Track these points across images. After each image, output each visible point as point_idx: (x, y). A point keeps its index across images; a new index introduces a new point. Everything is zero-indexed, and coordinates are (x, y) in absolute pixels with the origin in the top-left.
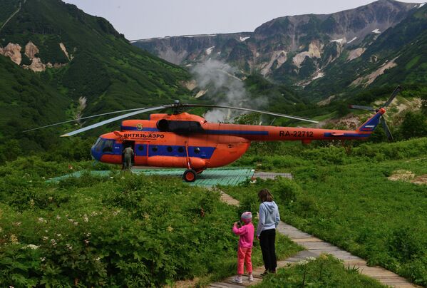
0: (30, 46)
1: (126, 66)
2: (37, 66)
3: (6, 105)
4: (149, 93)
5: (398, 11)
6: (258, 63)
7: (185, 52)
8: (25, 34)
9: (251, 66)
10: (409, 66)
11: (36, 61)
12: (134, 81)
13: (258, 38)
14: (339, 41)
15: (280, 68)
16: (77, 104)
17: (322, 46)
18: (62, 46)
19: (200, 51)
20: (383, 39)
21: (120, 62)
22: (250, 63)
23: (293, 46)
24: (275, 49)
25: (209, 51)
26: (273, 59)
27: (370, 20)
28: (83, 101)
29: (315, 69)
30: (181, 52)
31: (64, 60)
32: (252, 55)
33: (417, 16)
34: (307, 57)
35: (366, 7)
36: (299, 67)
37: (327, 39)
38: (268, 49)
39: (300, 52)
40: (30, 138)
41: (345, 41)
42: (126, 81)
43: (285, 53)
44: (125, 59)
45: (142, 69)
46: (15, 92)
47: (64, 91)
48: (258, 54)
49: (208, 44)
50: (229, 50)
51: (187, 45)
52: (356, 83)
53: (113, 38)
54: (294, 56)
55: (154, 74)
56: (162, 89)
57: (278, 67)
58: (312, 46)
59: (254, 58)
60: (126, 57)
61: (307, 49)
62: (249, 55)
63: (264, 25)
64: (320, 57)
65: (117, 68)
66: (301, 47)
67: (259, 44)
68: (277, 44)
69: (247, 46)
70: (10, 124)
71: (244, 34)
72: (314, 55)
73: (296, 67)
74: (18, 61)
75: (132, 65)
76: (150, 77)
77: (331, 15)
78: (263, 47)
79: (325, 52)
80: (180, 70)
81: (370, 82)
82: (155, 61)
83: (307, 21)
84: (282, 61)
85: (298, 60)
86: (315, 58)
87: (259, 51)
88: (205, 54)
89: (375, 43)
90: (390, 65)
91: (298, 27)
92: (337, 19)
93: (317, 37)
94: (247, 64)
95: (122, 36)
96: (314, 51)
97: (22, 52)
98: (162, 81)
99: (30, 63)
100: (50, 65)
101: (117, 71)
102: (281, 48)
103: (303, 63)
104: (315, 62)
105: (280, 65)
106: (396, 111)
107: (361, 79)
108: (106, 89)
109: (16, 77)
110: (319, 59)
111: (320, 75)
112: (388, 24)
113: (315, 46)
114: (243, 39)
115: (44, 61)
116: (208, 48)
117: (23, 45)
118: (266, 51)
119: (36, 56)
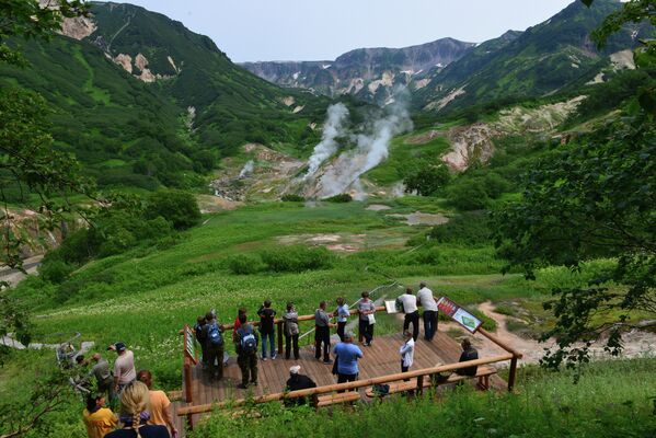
0: (139, 57)
1: (230, 80)
2: (147, 77)
3: (122, 107)
4: (253, 106)
5: (458, 48)
6: (338, 89)
7: (275, 76)
8: (135, 45)
10: (479, 93)
11: (146, 72)
12: (238, 94)
13: (339, 66)
14: (407, 72)
15: (358, 93)
16: (188, 113)
17: (394, 76)
18: (170, 59)
19: (288, 76)
20: (446, 72)
21: (224, 77)
22: (331, 87)
23: (369, 75)
24: (353, 77)
25: (296, 76)
26: (352, 85)
27: (434, 56)
28: (192, 110)
29: (387, 96)
30: (271, 77)
31: (172, 72)
32: (334, 81)
33: (477, 53)
34: (380, 85)
35: (431, 44)
36: (374, 93)
37: (398, 70)
38: (347, 76)
39: (374, 80)
40: (152, 136)
41: (413, 72)
42: (231, 94)
43: (362, 80)
45: (244, 85)
46: (129, 96)
47: (174, 101)
48: (338, 81)
49: (295, 70)
50: (313, 76)
51: (277, 69)
52: (429, 106)
53: (217, 55)
54: (370, 83)
55: (255, 89)
56: (264, 103)
57: (355, 93)
58: (384, 75)
59: (335, 84)
60: (230, 73)
61: (380, 78)
62: (331, 81)
63: (344, 55)
64: (391, 85)
65: (222, 82)
66: (375, 76)
67: (339, 72)
68: (355, 72)
69: (329, 73)
70: (130, 123)
71: (327, 62)
72: (387, 83)
73: (370, 93)
74: (130, 70)
75: (235, 81)
76: (252, 92)
77: (401, 50)
78: (343, 75)
79: (395, 81)
80: (277, 87)
81: (442, 106)
83: (380, 53)
84: (359, 87)
85: (373, 87)
86: (387, 86)
87: (339, 78)
88: (293, 79)
89: (438, 75)
90: (460, 92)
91: (373, 58)
92: (407, 52)
93: (390, 68)
94: (329, 90)
95: (224, 54)
96: (387, 80)
97: (133, 63)
98: (263, 97)
99: (140, 73)
100: (159, 76)
101: (222, 84)
102: (358, 76)
103: (377, 90)
104: (387, 89)
105: (358, 91)
106: (522, 120)
107: (434, 103)
108: (214, 99)
109: (130, 83)
111: (392, 101)
112: (449, 60)
113: (387, 76)
114: (325, 67)
115: (154, 72)
116: (295, 73)
117: (133, 56)
118: (345, 78)
119: (146, 67)
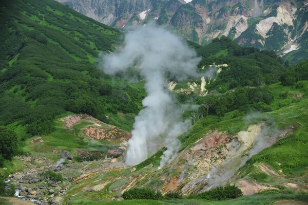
1: (43, 23)
4: (77, 59)
6: (209, 32)
7: (111, 16)
9: (200, 35)
12: (56, 43)
15: (240, 38)
17: (295, 10)
19: (131, 15)
21: (34, 18)
22: (198, 30)
24: (232, 14)
25: (143, 15)
29: (287, 40)
30: (106, 17)
32: (202, 21)
34: (275, 24)
36: (265, 37)
38: (222, 11)
39: (265, 18)
42: (45, 42)
43: (245, 19)
44: (40, 15)
45: (64, 29)
48: (208, 21)
49: (142, 6)
50: (170, 14)
51: (114, 7)
54: (258, 22)
55: (81, 35)
57: (236, 37)
58: (281, 10)
59: (204, 24)
60: (42, 12)
61: (274, 14)
62: (197, 21)
64: (292, 24)
65: (31, 25)
66: (265, 12)
68: (234, 7)
69: (195, 9)
72: (285, 21)
73: (260, 37)
75: (51, 23)
76: (76, 39)
78: (216, 10)
79: (298, 18)
80: (114, 32)
82: (81, 20)
84: (242, 29)
85: (263, 28)
86: (285, 25)
87: (210, 16)
88: (138, 19)
94: (195, 33)
96: (284, 16)
98: (92, 45)
101: (31, 29)
102: (240, 13)
103: (270, 31)
104: (286, 31)
105: (239, 34)
110: (291, 26)
111: (293, 48)
113: (285, 11)
116: (142, 11)
118: (219, 17)
